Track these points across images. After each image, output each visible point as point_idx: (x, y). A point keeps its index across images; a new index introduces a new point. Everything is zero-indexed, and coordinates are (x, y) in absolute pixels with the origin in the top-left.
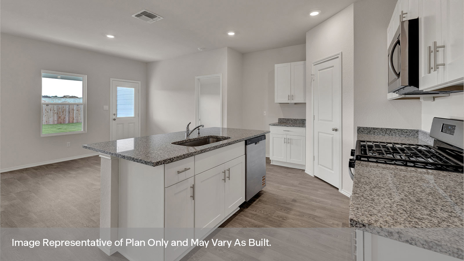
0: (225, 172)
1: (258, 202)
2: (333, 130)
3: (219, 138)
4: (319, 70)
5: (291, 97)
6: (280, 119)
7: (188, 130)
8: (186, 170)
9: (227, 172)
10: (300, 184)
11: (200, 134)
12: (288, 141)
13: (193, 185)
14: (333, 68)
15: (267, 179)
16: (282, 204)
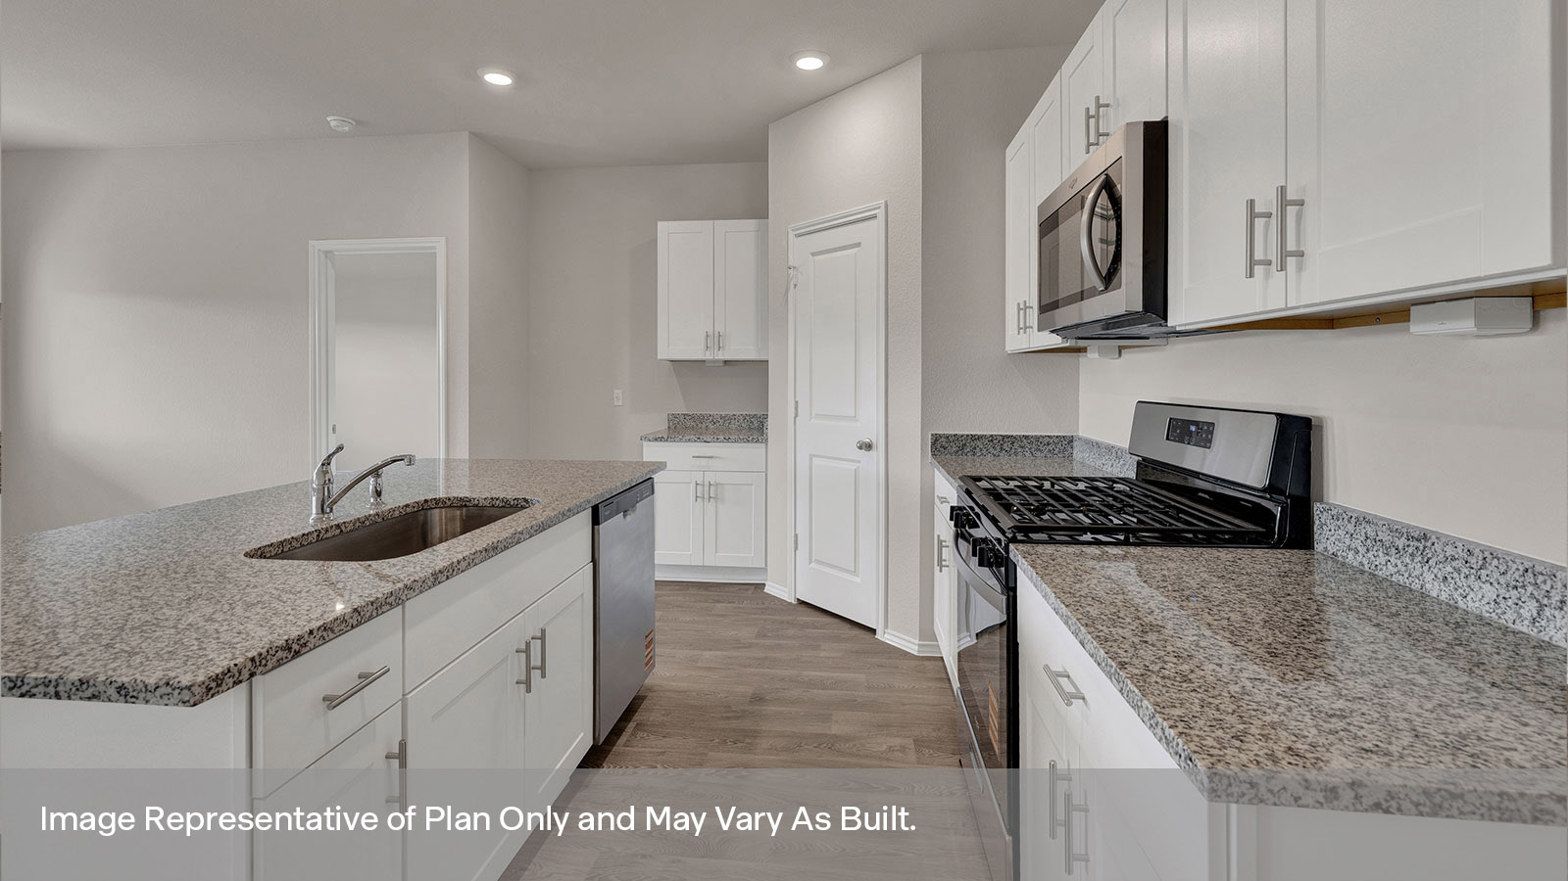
0: (527, 650)
1: (633, 734)
2: (860, 448)
3: (477, 506)
4: (813, 254)
5: (715, 339)
6: (675, 416)
7: (326, 481)
8: (366, 679)
9: (536, 646)
10: (759, 635)
11: (382, 497)
12: (709, 493)
13: (403, 745)
14: (857, 249)
15: (658, 637)
16: (722, 722)
